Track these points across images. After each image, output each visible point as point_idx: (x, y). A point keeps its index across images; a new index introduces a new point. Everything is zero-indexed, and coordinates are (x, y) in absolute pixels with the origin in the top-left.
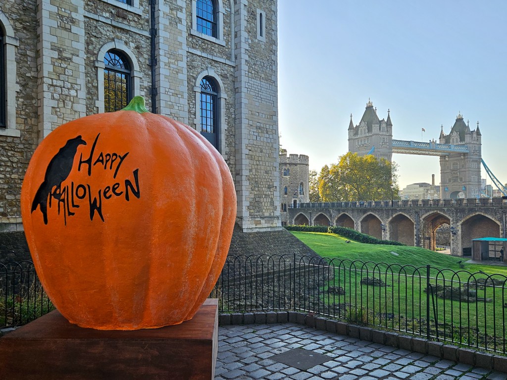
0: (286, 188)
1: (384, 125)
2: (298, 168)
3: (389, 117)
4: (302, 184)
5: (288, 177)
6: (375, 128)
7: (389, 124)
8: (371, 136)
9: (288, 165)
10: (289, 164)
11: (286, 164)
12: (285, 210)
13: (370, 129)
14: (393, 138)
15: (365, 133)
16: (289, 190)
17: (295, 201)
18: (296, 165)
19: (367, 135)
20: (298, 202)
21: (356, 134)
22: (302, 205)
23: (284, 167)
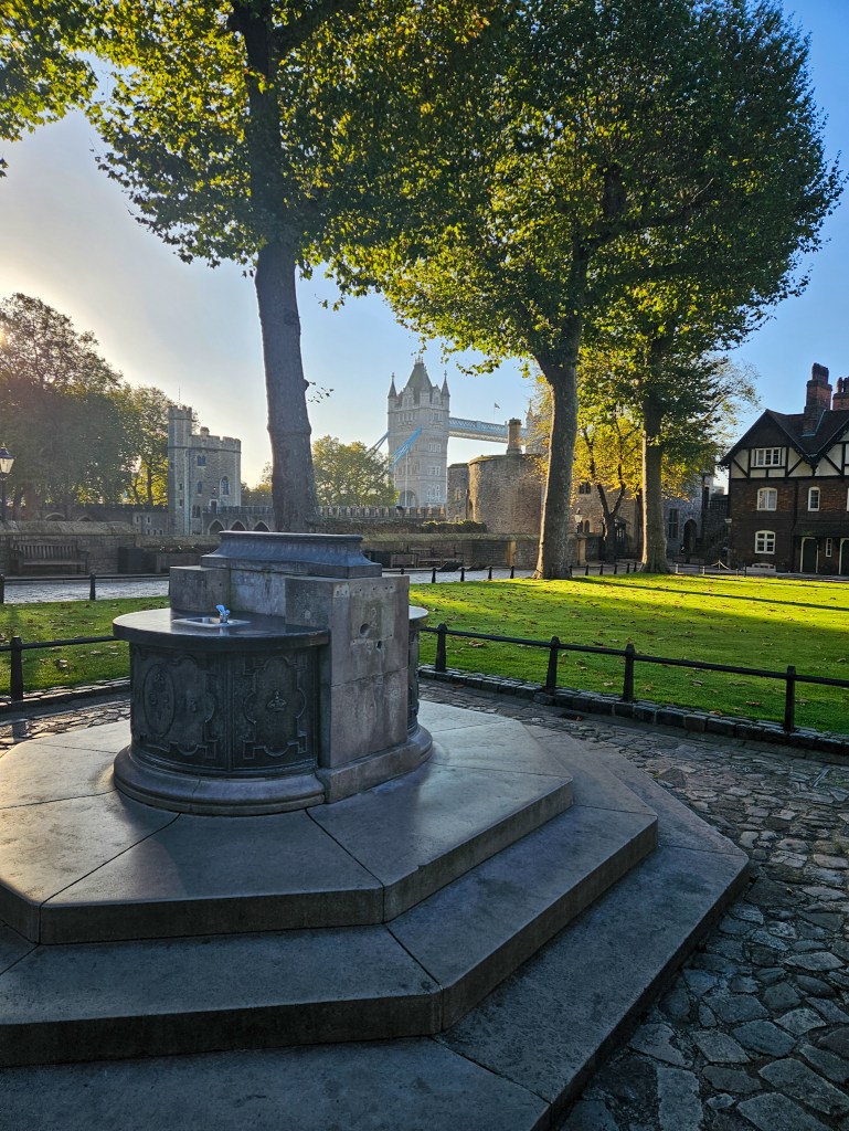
0: (200, 484)
1: (437, 395)
2: (219, 456)
3: (445, 384)
4: (225, 478)
5: (203, 468)
6: (424, 398)
7: (445, 394)
8: (419, 410)
9: (204, 451)
10: (205, 449)
11: (200, 449)
12: (198, 516)
13: (417, 400)
14: (451, 415)
15: (410, 404)
16: (205, 486)
17: (214, 504)
18: (216, 451)
19: (413, 407)
20: (218, 505)
21: (399, 405)
22: (224, 509)
23: (197, 454)
